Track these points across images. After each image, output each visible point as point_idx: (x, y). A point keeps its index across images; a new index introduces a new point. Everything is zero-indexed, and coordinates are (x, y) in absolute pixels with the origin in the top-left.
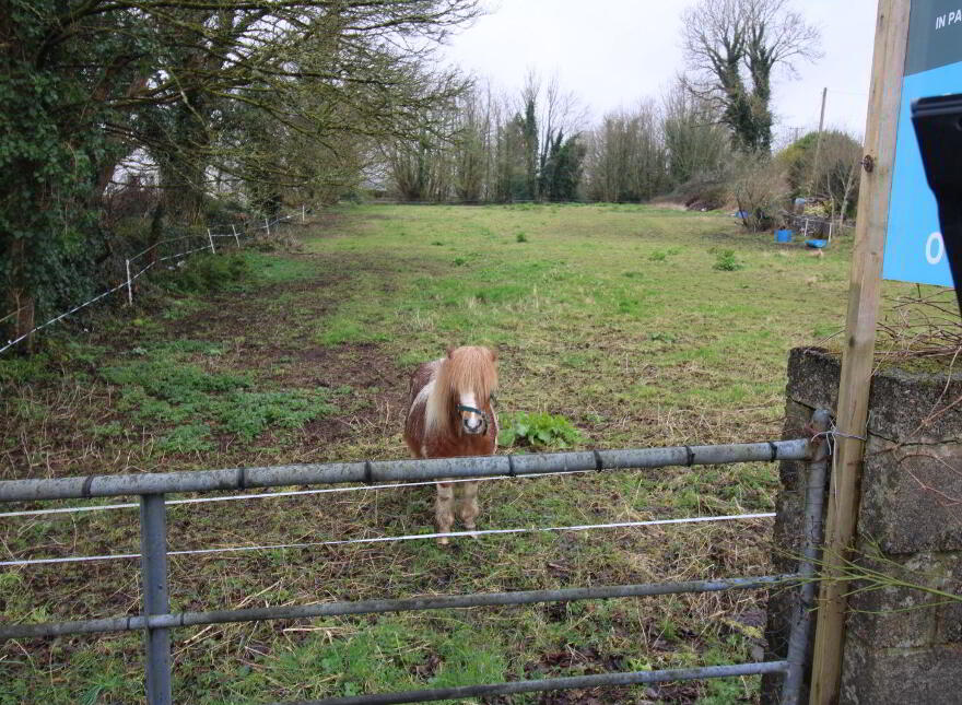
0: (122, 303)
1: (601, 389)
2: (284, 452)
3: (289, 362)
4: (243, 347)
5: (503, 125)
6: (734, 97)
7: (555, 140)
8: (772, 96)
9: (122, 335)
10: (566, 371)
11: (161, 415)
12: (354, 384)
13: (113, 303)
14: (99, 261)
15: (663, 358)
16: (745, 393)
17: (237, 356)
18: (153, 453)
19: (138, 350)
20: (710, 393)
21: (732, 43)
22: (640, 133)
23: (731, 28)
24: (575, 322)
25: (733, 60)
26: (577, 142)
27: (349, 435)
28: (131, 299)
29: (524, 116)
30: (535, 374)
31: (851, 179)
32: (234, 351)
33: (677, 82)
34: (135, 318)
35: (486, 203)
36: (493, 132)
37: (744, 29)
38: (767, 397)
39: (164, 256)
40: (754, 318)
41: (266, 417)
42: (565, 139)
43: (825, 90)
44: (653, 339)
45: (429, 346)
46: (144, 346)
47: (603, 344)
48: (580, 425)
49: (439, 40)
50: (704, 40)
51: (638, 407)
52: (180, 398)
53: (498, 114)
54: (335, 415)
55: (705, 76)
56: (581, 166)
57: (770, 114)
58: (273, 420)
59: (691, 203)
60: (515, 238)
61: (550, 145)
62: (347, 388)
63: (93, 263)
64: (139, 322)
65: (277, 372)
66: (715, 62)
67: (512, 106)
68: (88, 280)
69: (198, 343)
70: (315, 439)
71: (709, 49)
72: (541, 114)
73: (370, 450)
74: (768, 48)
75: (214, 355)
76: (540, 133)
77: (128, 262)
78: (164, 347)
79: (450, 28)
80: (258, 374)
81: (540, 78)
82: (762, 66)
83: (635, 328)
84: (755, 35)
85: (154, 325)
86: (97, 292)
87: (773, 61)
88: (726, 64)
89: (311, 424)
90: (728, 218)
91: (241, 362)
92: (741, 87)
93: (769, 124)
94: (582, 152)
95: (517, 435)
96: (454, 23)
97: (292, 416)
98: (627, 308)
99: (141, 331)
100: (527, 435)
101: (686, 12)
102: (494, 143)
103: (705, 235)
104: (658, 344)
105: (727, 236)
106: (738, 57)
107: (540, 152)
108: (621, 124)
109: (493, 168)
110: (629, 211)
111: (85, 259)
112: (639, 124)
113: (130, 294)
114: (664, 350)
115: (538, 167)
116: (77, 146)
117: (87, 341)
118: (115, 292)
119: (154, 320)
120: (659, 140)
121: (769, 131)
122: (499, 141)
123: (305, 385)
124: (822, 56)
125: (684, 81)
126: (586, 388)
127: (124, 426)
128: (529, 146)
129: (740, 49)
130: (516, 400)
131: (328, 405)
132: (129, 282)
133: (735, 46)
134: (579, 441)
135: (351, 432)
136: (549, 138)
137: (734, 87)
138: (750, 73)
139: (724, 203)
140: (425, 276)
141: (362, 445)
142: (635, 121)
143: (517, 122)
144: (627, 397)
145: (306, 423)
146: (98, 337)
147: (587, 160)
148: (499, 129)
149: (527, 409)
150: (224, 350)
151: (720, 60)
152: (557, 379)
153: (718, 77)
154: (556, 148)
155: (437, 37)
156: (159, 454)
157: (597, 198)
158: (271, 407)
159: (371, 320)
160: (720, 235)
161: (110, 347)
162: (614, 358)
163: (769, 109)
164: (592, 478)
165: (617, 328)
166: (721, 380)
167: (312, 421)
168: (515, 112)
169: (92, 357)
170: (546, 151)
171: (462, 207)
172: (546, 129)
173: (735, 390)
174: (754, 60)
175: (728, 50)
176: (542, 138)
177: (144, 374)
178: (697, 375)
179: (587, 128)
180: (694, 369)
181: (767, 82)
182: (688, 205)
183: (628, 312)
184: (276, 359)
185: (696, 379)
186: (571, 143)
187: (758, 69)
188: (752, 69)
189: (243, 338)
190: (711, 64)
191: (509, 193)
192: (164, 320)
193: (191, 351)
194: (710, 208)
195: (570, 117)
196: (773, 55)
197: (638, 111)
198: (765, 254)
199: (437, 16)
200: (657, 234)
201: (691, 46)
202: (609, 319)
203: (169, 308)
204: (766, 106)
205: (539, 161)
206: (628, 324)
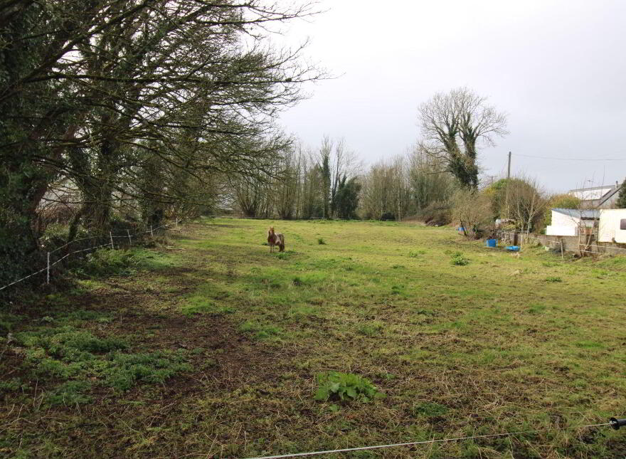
0: (41, 283)
1: (387, 352)
2: (147, 405)
3: (158, 328)
4: (125, 316)
5: (308, 169)
6: (454, 156)
7: (341, 180)
8: (477, 156)
9: (37, 307)
10: (361, 337)
11: (53, 372)
12: (205, 347)
13: (35, 283)
14: (28, 252)
15: (427, 327)
16: (494, 357)
17: (119, 324)
18: (42, 405)
19: (47, 318)
20: (467, 356)
21: (451, 124)
22: (394, 177)
23: (450, 116)
24: (362, 300)
25: (452, 135)
26: (356, 182)
27: (198, 390)
28: (48, 280)
29: (322, 165)
30: (338, 339)
31: (532, 209)
32: (118, 319)
33: (417, 146)
34: (49, 294)
35: (297, 219)
36: (302, 175)
37: (458, 116)
38: (511, 360)
39: (77, 250)
40: (485, 299)
41: (136, 374)
42: (347, 180)
43: (510, 153)
44: (419, 313)
45: (260, 317)
46: (53, 315)
47: (384, 317)
48: (375, 382)
49: (270, 115)
50: (433, 122)
51: (417, 367)
52: (72, 358)
53: (305, 163)
54: (190, 372)
55: (436, 143)
56: (358, 197)
57: (476, 167)
58: (141, 377)
59: (429, 221)
60: (316, 241)
61: (338, 183)
62: (199, 349)
63: (23, 254)
64: (52, 296)
65: (148, 336)
66: (441, 135)
67: (314, 159)
68: (17, 266)
69: (91, 313)
70: (173, 393)
71: (437, 128)
72: (332, 163)
73: (215, 403)
74: (473, 127)
75: (103, 323)
76: (332, 176)
77: (49, 253)
78: (66, 316)
79: (280, 107)
80: (134, 338)
81: (332, 141)
82: (470, 138)
83: (405, 305)
84: (465, 120)
85: (62, 299)
86: (23, 275)
87: (477, 135)
88: (448, 137)
89: (170, 380)
90: (453, 231)
91: (122, 327)
92: (458, 150)
93: (476, 172)
94: (359, 188)
95: (330, 391)
96: (283, 103)
97: (156, 373)
98: (398, 290)
99: (52, 304)
100: (338, 391)
101: (422, 106)
102: (303, 181)
103: (440, 241)
104: (423, 317)
105: (454, 242)
106: (455, 133)
107: (331, 187)
108: (382, 171)
109: (302, 198)
110: (389, 226)
111: (17, 251)
112: (394, 172)
113: (48, 276)
114: (428, 322)
115: (331, 197)
116: (12, 170)
117: (9, 311)
118: (37, 276)
119: (62, 296)
120: (407, 182)
121: (476, 178)
122: (306, 180)
123: (168, 347)
124: (507, 133)
125: (421, 146)
126: (376, 351)
127: (23, 381)
128: (325, 184)
129: (456, 128)
130: (326, 361)
131: (184, 364)
132: (48, 268)
133: (453, 126)
134: (377, 396)
135: (201, 388)
136: (338, 179)
137: (454, 150)
138: (463, 142)
139: (450, 222)
140: (257, 266)
141: (210, 400)
142: (391, 170)
143: (317, 168)
144: (408, 359)
145: (167, 379)
146: (19, 308)
147: (361, 193)
148: (306, 172)
149: (334, 368)
150: (111, 319)
151: (444, 134)
152: (355, 343)
153: (443, 144)
154: (342, 185)
155: (269, 113)
156: (46, 407)
157: (369, 217)
158: (140, 366)
159: (219, 297)
160: (449, 242)
161: (27, 316)
162: (394, 327)
163: (475, 164)
164: (392, 431)
165: (392, 305)
166: (474, 346)
167: (172, 377)
168: (316, 162)
169: (10, 324)
170: (336, 187)
171: (282, 221)
172: (335, 174)
173: (486, 354)
174: (465, 135)
175: (449, 128)
176: (333, 180)
177: (47, 338)
178: (456, 341)
179: (361, 173)
180: (453, 337)
181: (474, 148)
182: (426, 222)
183: (398, 293)
184: (148, 326)
185: (456, 345)
186: (352, 182)
187: (468, 140)
188: (464, 140)
189: (125, 310)
190: (438, 136)
191: (312, 213)
192: (71, 295)
193: (87, 319)
194: (441, 225)
195: (351, 167)
196: (477, 132)
197: (393, 164)
198: (481, 254)
199: (272, 98)
200: (408, 240)
201: (426, 126)
202: (385, 298)
203: (75, 287)
204: (473, 162)
205: (331, 193)
206: (399, 302)
